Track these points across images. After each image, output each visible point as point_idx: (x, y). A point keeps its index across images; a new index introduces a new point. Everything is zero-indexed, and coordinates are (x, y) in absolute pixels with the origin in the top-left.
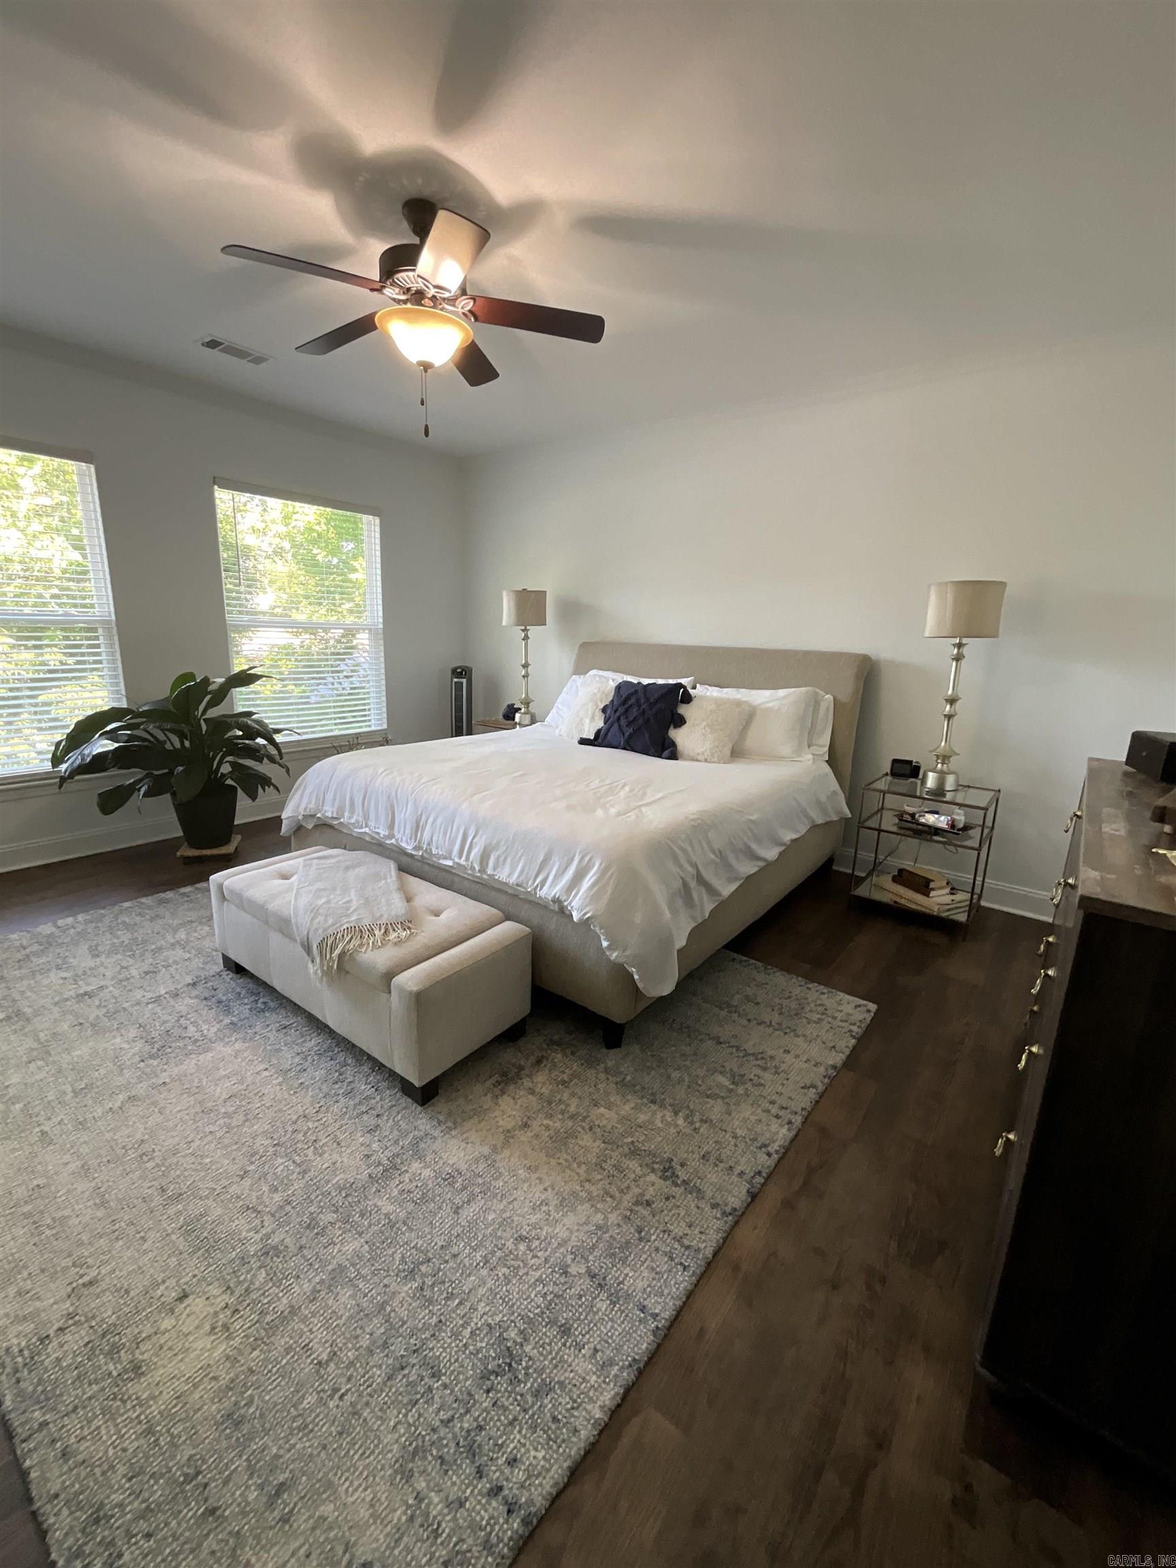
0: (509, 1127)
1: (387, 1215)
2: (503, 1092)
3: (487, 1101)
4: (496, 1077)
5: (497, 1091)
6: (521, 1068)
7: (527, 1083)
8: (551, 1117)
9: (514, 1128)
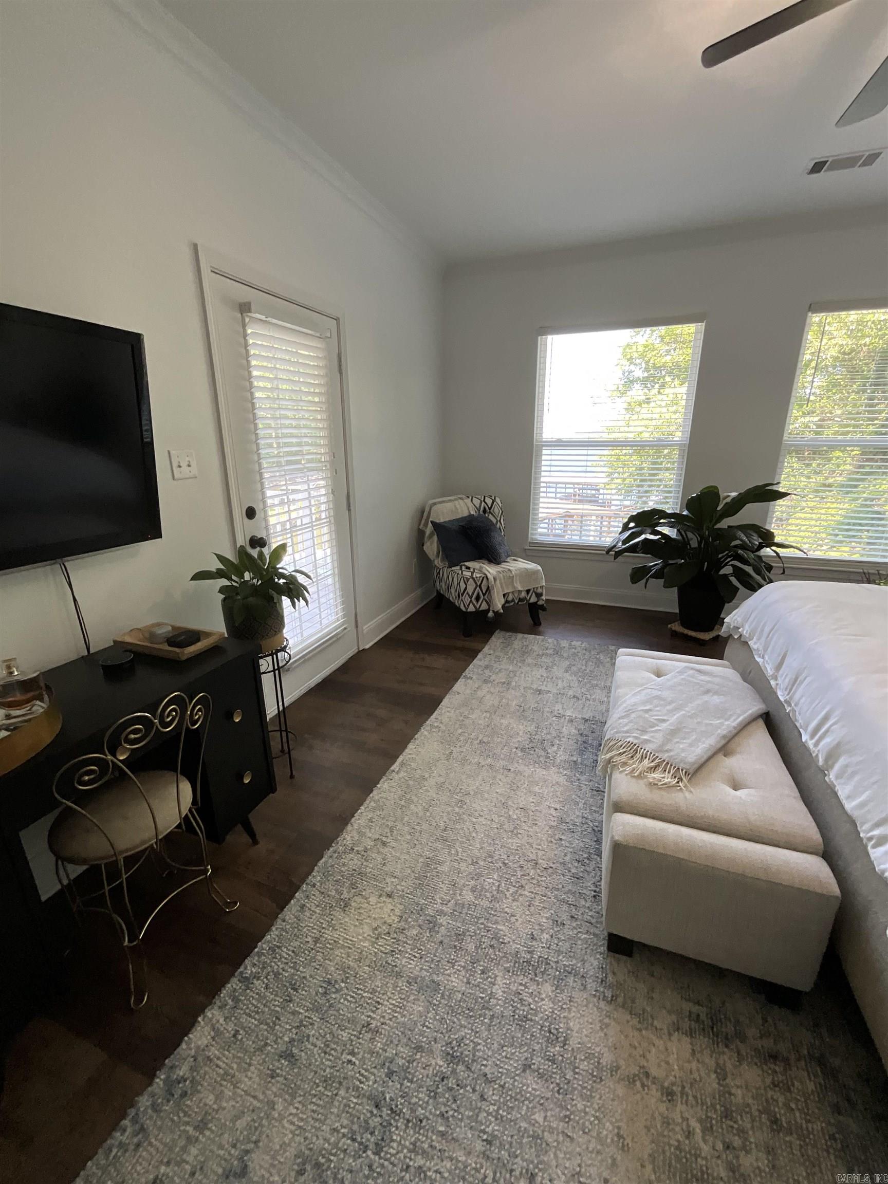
0: (654, 1072)
1: (492, 996)
2: (691, 1033)
3: (664, 1021)
4: (703, 1011)
5: (686, 1024)
6: (743, 1038)
7: (728, 1059)
8: (708, 1130)
9: (655, 1080)
